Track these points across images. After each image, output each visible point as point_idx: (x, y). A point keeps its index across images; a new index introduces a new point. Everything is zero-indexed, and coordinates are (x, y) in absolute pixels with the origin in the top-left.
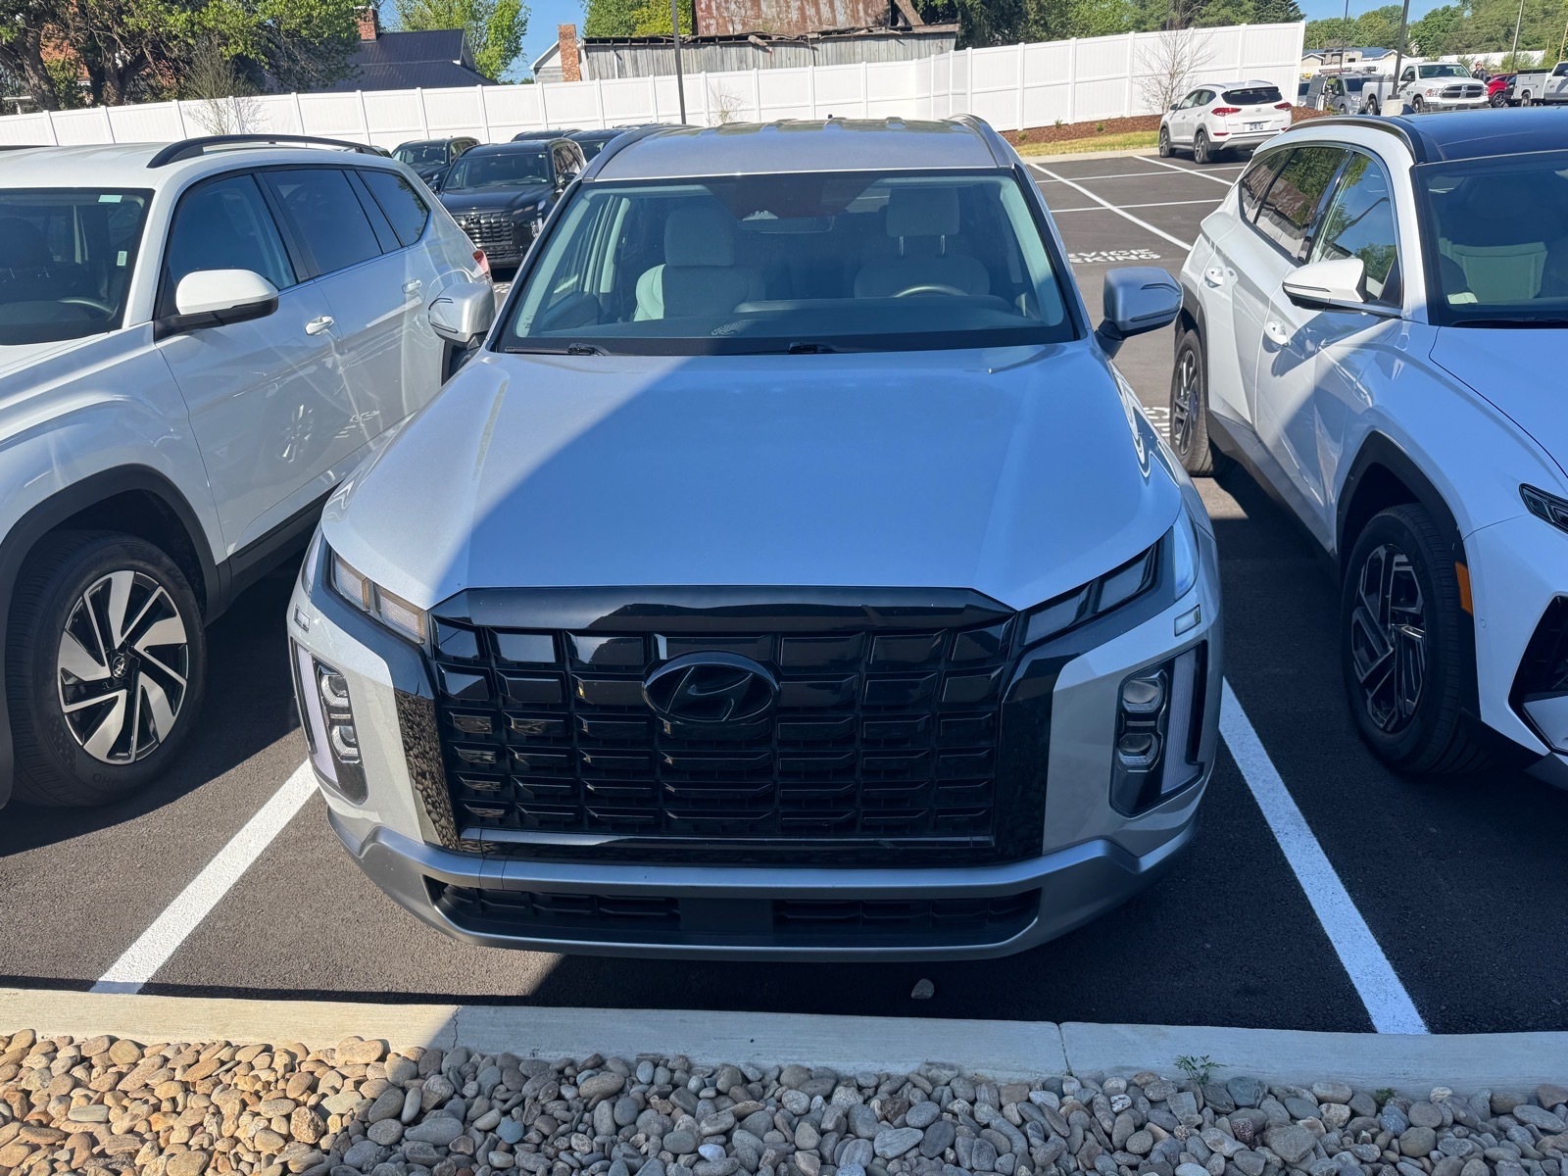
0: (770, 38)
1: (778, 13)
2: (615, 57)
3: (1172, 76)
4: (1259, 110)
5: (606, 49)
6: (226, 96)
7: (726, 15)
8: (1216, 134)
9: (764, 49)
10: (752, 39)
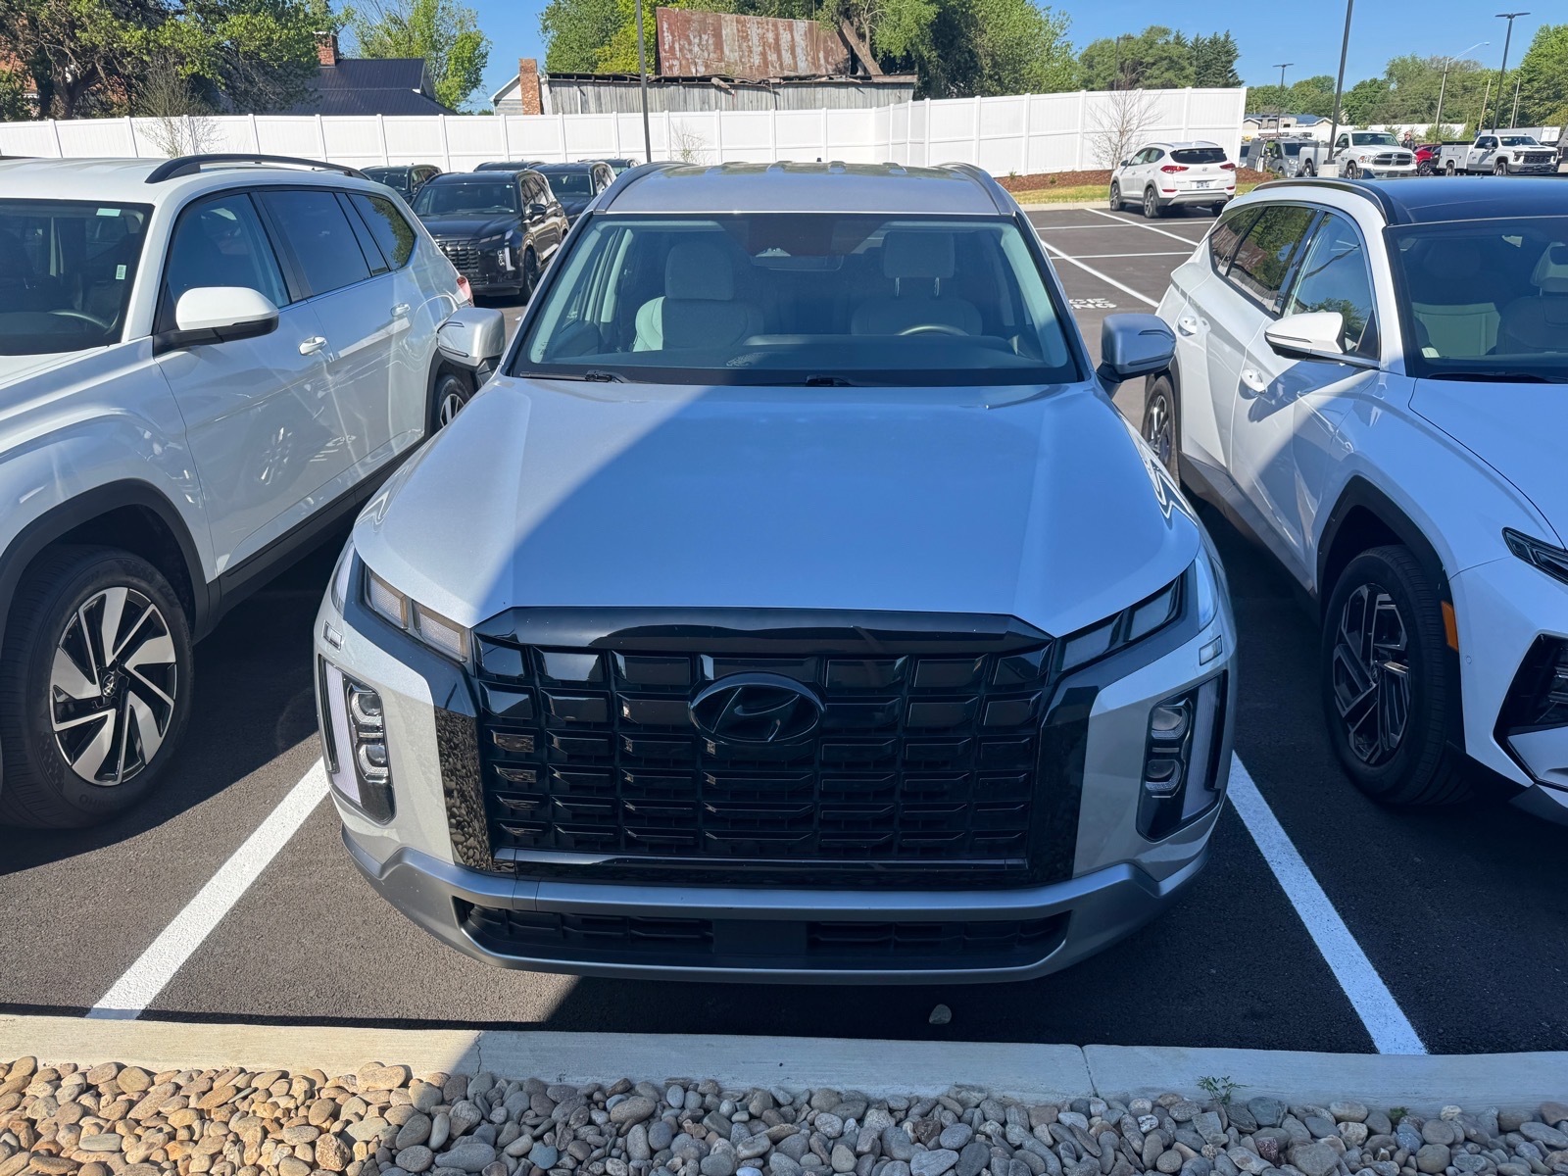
0: (733, 81)
1: (741, 58)
2: (579, 93)
3: (1122, 134)
4: (1205, 170)
5: (570, 85)
6: (180, 114)
7: (689, 56)
8: (1165, 191)
9: (726, 91)
10: (715, 81)
